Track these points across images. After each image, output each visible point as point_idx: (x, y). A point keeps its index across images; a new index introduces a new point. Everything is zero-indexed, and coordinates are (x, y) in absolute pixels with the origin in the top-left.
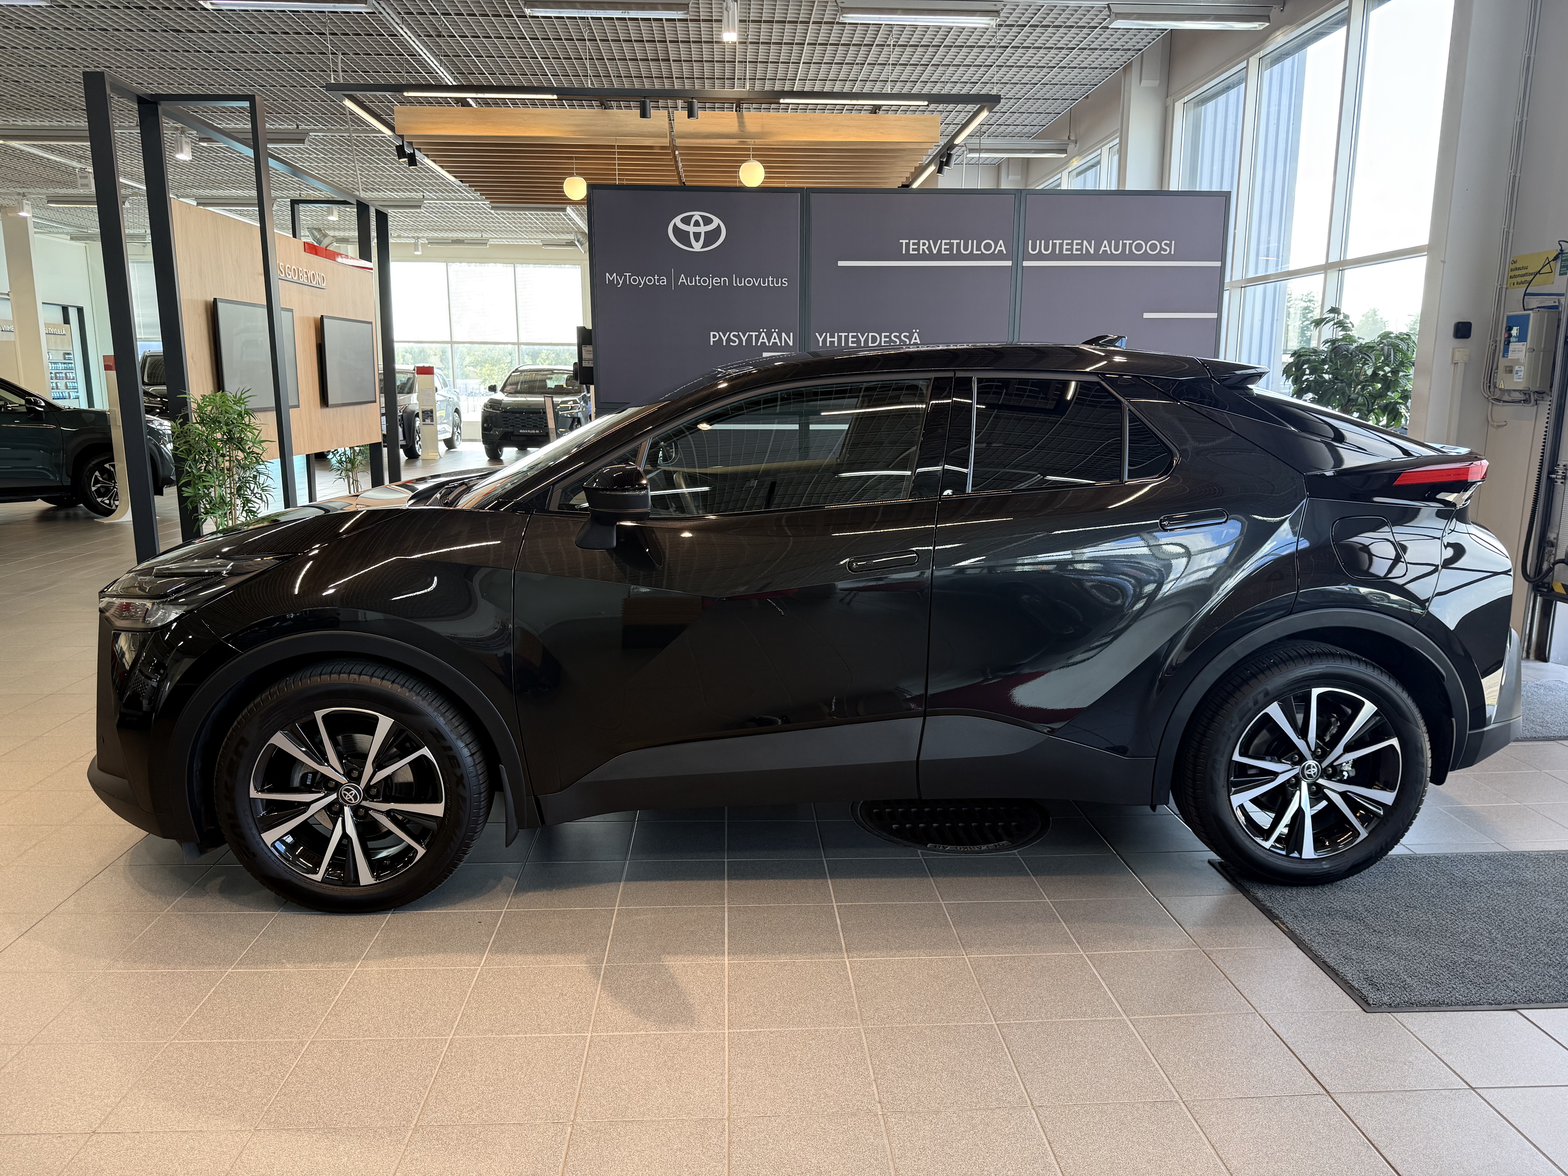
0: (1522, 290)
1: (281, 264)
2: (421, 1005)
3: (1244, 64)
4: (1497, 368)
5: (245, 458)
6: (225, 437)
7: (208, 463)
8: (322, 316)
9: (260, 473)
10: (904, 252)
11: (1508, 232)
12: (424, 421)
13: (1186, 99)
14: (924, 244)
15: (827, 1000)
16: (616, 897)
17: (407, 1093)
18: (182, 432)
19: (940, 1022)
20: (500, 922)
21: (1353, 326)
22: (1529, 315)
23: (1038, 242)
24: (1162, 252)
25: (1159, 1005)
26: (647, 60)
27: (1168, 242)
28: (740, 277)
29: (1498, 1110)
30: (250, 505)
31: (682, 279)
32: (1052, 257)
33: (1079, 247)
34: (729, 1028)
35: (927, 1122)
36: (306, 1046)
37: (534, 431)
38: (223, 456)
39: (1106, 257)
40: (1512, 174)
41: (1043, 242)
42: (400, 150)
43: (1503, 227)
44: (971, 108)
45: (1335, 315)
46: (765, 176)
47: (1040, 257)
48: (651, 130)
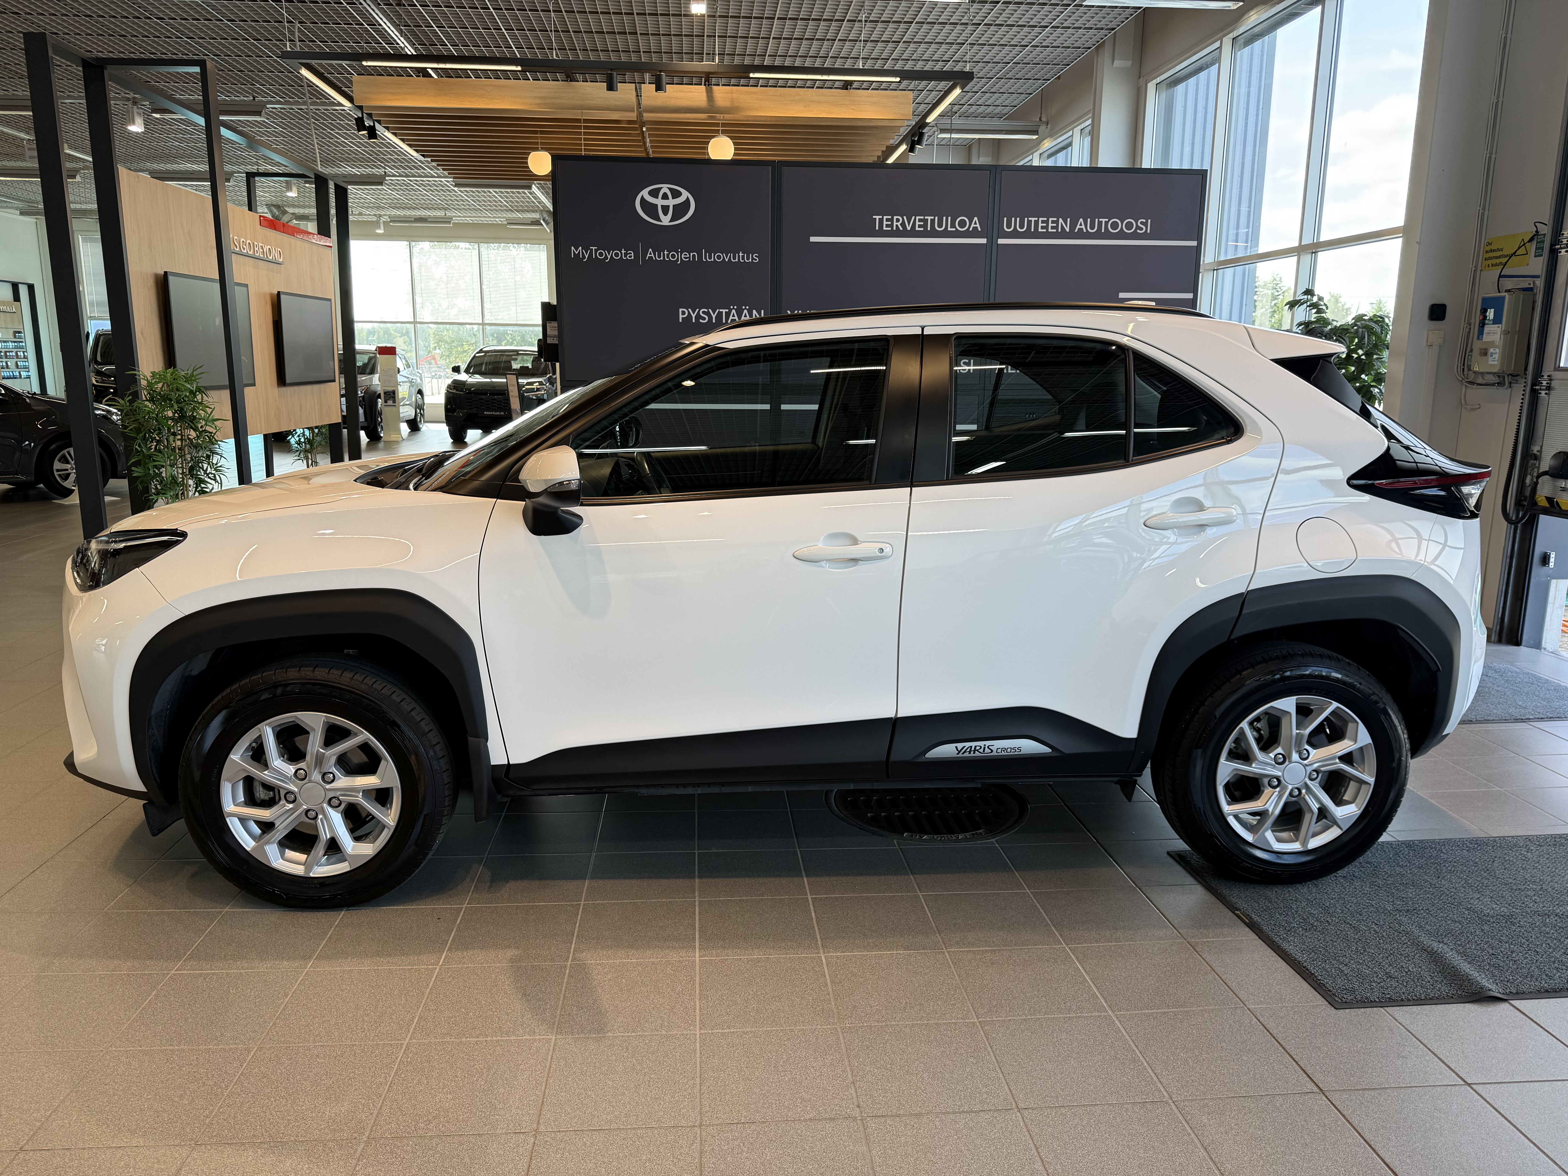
0: (1497, 271)
1: (235, 238)
2: (376, 1007)
3: (1217, 44)
4: (1471, 351)
5: (198, 436)
6: (176, 415)
7: (158, 442)
8: (279, 292)
9: (213, 453)
10: (877, 228)
11: (1483, 214)
12: (386, 402)
13: (1159, 80)
14: (898, 220)
15: (803, 998)
16: (582, 892)
17: (360, 1102)
18: (130, 410)
19: (920, 1020)
20: (460, 918)
21: (1327, 308)
22: (1504, 298)
23: (1013, 219)
24: (1138, 231)
25: (1146, 1000)
26: (614, 33)
27: (1144, 221)
28: (709, 252)
29: (1495, 1106)
30: (203, 486)
31: (650, 254)
32: (1027, 235)
33: (1055, 225)
34: (700, 1029)
35: (909, 1127)
36: (252, 1053)
37: (498, 413)
38: (174, 434)
39: (1081, 235)
40: (1488, 155)
41: (1018, 219)
42: (360, 123)
43: (1478, 208)
44: (944, 85)
45: (1310, 297)
46: (735, 153)
47: (1015, 234)
48: (618, 103)
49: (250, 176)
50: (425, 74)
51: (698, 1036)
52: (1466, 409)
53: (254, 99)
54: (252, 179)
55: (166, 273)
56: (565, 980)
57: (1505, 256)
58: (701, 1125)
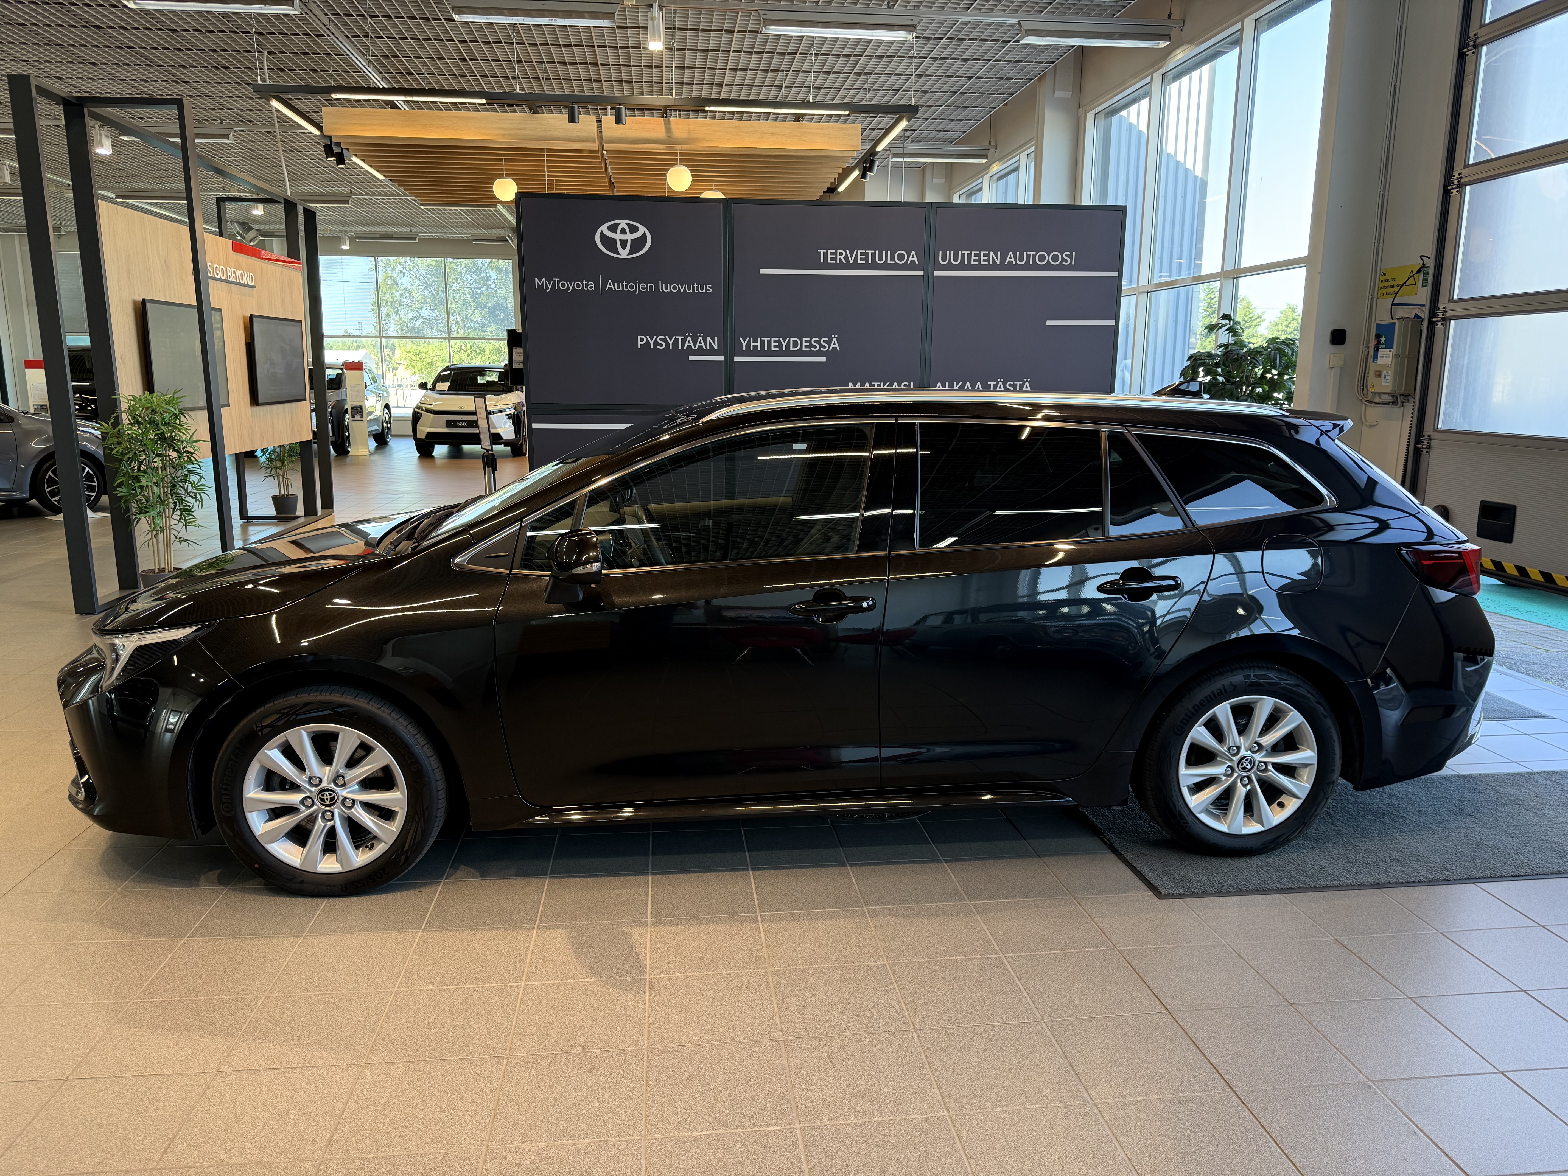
0: (1389, 300)
1: (210, 262)
2: (367, 963)
3: (1148, 79)
4: (1369, 373)
5: (179, 457)
8: (251, 315)
9: (193, 473)
10: (822, 261)
11: (1378, 246)
12: (353, 417)
13: (1097, 110)
14: (841, 254)
18: (114, 432)
21: (1243, 332)
22: (1394, 324)
23: (948, 253)
24: (1064, 263)
25: (1032, 945)
26: (576, 63)
27: (1069, 253)
28: (665, 283)
31: (610, 284)
32: (961, 267)
33: (987, 258)
34: (650, 974)
36: (261, 1001)
39: (1011, 267)
40: (1382, 193)
41: (952, 252)
42: (328, 150)
43: (1374, 241)
44: (888, 120)
45: (1227, 321)
46: (693, 180)
47: (950, 267)
48: (580, 134)
49: (220, 201)
50: (393, 105)
52: (1366, 425)
53: (222, 123)
54: (222, 203)
55: (144, 300)
56: (533, 939)
58: (647, 1049)
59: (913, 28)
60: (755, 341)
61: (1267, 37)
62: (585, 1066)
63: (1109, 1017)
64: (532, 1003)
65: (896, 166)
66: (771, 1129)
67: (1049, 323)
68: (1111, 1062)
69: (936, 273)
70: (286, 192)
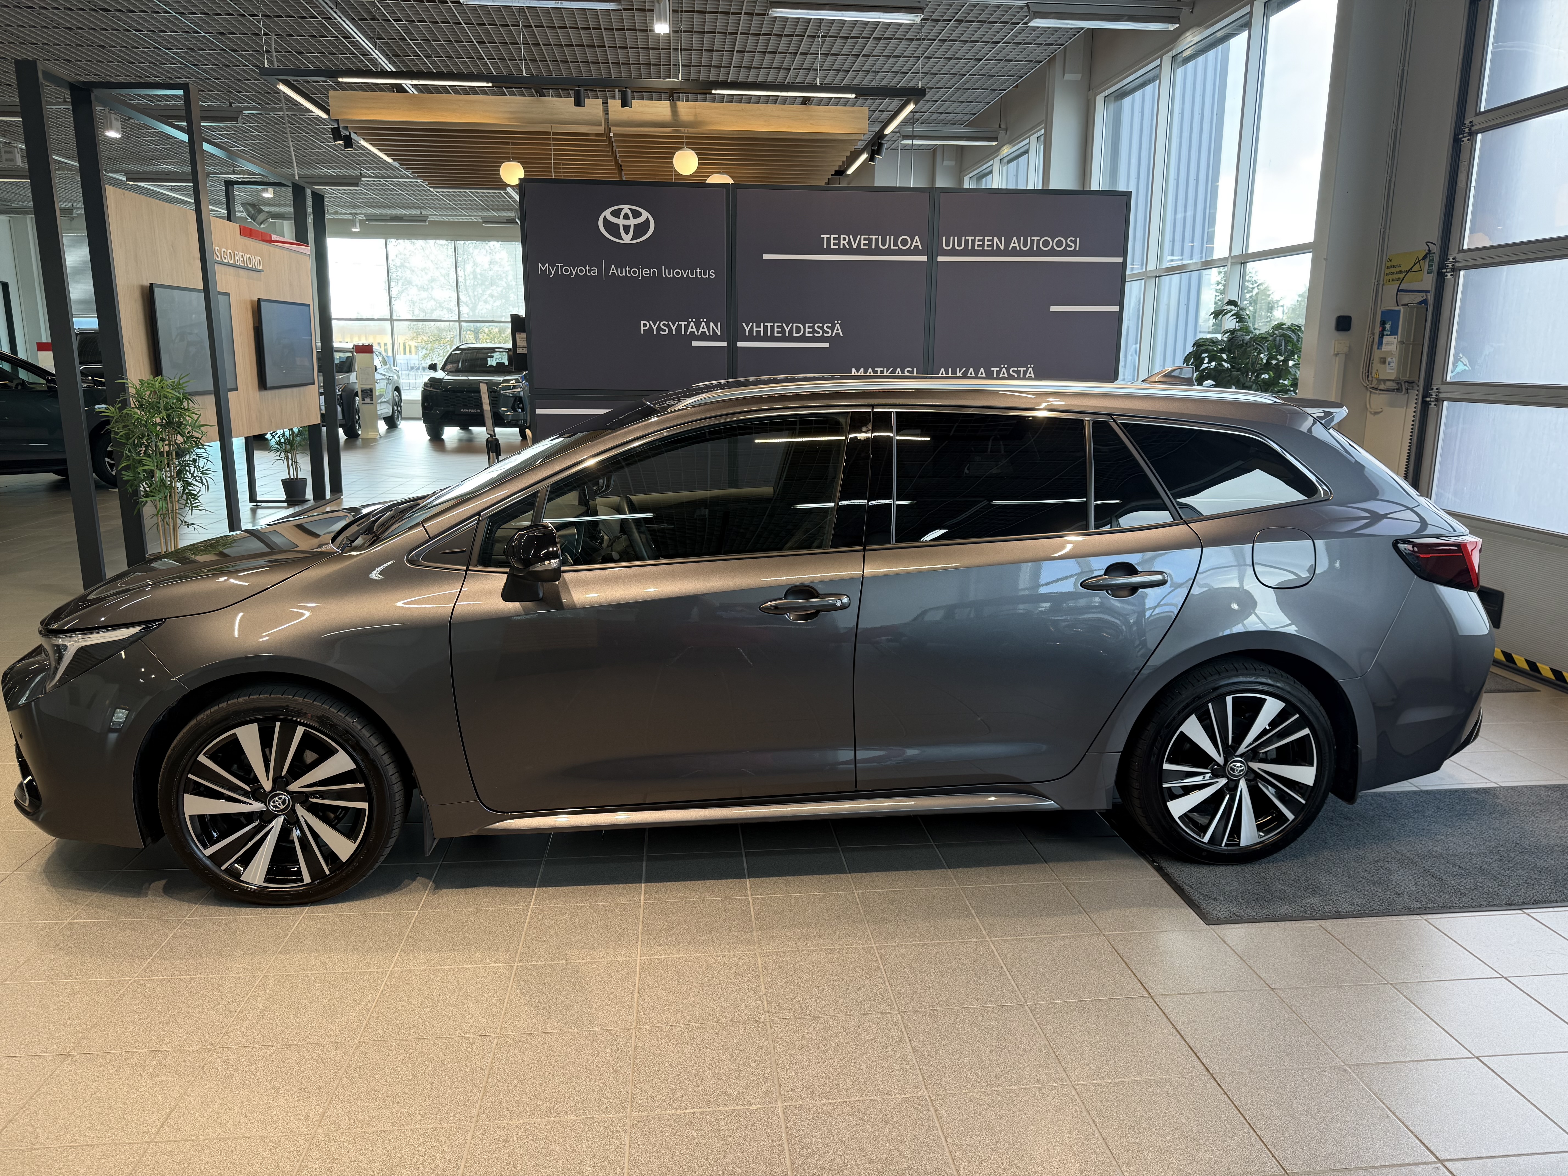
0: (1395, 286)
1: (217, 247)
3: (1158, 62)
4: (1374, 360)
5: (185, 442)
6: (164, 421)
7: (147, 447)
8: (259, 299)
9: (199, 457)
10: (825, 247)
11: (1384, 232)
12: (363, 400)
13: (1107, 93)
14: (844, 239)
18: (120, 416)
19: (827, 946)
21: (1249, 317)
22: (1399, 311)
23: (952, 238)
24: (1068, 248)
25: (1019, 929)
26: (583, 46)
27: (1073, 239)
28: (668, 269)
31: (613, 270)
32: (965, 253)
33: (990, 243)
34: (640, 956)
35: (807, 1027)
36: (260, 979)
37: (472, 411)
39: (1015, 252)
40: (1388, 178)
41: (956, 238)
42: (336, 134)
43: (1380, 227)
44: (897, 102)
45: (1233, 307)
46: (699, 164)
47: (953, 252)
48: (586, 118)
49: (229, 184)
50: (400, 89)
51: (638, 961)
52: (1371, 412)
53: (231, 105)
54: (230, 187)
55: (151, 285)
56: (527, 921)
57: (1403, 272)
58: (635, 1029)
59: (920, 11)
60: (758, 326)
61: (1277, 20)
62: (574, 1045)
63: (1091, 1001)
64: (523, 983)
65: (905, 148)
66: (754, 1107)
67: (1053, 309)
68: (1090, 1044)
69: (940, 259)
70: (294, 175)
